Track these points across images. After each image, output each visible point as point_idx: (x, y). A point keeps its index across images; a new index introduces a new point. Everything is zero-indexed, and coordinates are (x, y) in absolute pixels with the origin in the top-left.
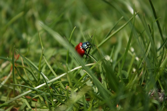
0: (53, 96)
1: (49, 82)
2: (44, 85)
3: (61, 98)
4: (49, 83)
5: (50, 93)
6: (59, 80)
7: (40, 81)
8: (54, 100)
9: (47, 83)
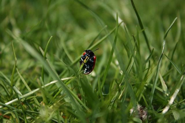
0: (25, 113)
1: (22, 97)
2: (16, 101)
3: (35, 115)
4: (21, 99)
5: (23, 109)
6: (33, 95)
7: (12, 96)
8: (28, 118)
9: (20, 98)
